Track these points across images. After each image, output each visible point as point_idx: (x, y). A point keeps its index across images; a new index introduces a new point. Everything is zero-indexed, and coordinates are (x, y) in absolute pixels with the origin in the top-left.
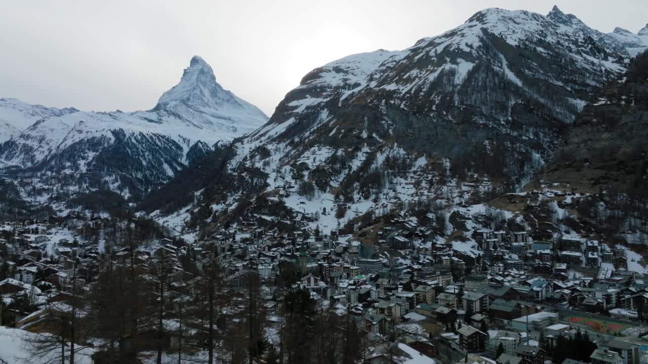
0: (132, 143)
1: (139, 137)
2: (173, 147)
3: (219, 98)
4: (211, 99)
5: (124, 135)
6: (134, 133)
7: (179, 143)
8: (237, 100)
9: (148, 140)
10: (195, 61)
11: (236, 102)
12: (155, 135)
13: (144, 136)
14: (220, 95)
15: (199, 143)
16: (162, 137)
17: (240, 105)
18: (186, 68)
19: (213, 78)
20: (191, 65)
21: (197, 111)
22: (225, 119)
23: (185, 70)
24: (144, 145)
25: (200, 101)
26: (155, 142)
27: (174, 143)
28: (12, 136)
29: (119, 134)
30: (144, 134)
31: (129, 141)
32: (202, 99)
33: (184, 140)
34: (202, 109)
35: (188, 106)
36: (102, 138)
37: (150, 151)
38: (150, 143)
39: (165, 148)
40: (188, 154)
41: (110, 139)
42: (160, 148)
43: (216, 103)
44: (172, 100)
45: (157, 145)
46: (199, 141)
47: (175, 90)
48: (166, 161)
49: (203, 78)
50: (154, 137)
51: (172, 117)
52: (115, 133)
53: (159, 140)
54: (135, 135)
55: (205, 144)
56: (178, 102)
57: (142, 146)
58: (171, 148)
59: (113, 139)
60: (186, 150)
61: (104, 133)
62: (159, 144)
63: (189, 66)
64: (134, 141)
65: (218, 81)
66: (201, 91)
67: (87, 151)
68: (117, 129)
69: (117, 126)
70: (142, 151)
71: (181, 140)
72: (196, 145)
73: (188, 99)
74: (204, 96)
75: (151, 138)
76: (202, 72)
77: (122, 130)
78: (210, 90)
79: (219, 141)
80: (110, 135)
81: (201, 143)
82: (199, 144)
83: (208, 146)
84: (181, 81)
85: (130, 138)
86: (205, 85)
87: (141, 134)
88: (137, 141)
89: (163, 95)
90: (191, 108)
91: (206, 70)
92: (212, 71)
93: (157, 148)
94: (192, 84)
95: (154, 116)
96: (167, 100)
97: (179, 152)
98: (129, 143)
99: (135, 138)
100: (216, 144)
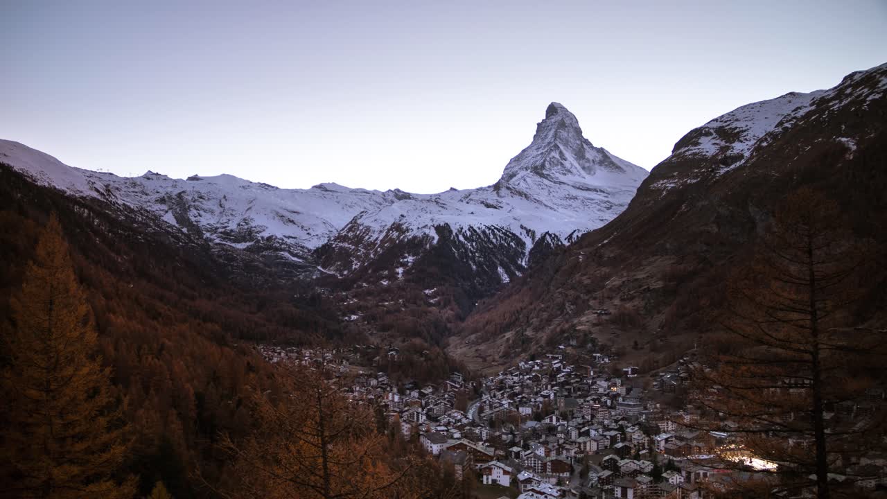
0: (460, 241)
1: (469, 233)
2: (512, 244)
3: (588, 160)
4: (576, 164)
5: (451, 232)
6: (462, 229)
7: (520, 237)
8: (613, 160)
9: (480, 236)
10: (552, 110)
11: (612, 163)
12: (489, 229)
13: (475, 231)
14: (590, 155)
15: (547, 235)
16: (499, 230)
17: (618, 167)
18: (540, 121)
19: (578, 131)
20: (547, 116)
21: (555, 182)
22: (595, 190)
23: (539, 125)
24: (474, 244)
25: (559, 167)
26: (489, 239)
27: (515, 237)
28: (329, 237)
29: (443, 230)
30: (475, 228)
31: (456, 238)
32: (562, 164)
33: (528, 231)
34: (562, 178)
35: (542, 176)
36: (423, 237)
37: (481, 251)
38: (482, 240)
39: (502, 245)
40: (530, 253)
41: (433, 238)
42: (495, 246)
43: (584, 168)
44: (521, 169)
45: (492, 243)
46: (547, 233)
47: (526, 153)
48: (502, 265)
49: (564, 134)
50: (487, 231)
51: (517, 197)
52: (439, 229)
53: (494, 235)
54: (463, 231)
55: (555, 237)
56: (529, 171)
57: (472, 245)
58: (509, 244)
59: (437, 238)
60: (529, 245)
61: (427, 231)
62: (494, 241)
63: (545, 118)
64: (461, 238)
65: (585, 135)
66: (561, 153)
67: (407, 255)
68: (442, 224)
69: (443, 218)
70: (471, 252)
71: (524, 232)
72: (543, 238)
73: (543, 166)
74: (565, 160)
75: (484, 232)
76: (562, 125)
77: (447, 224)
78: (574, 149)
79: (575, 231)
80: (433, 233)
81: (550, 235)
82: (548, 237)
83: (559, 240)
84: (534, 140)
85: (457, 235)
86: (566, 144)
87: (471, 228)
88: (466, 238)
89: (509, 163)
90: (547, 178)
91: (567, 121)
92: (577, 122)
93: (491, 246)
94: (549, 143)
95: (492, 198)
96: (516, 169)
97: (520, 250)
98: (455, 242)
99: (463, 235)
100: (571, 236)
